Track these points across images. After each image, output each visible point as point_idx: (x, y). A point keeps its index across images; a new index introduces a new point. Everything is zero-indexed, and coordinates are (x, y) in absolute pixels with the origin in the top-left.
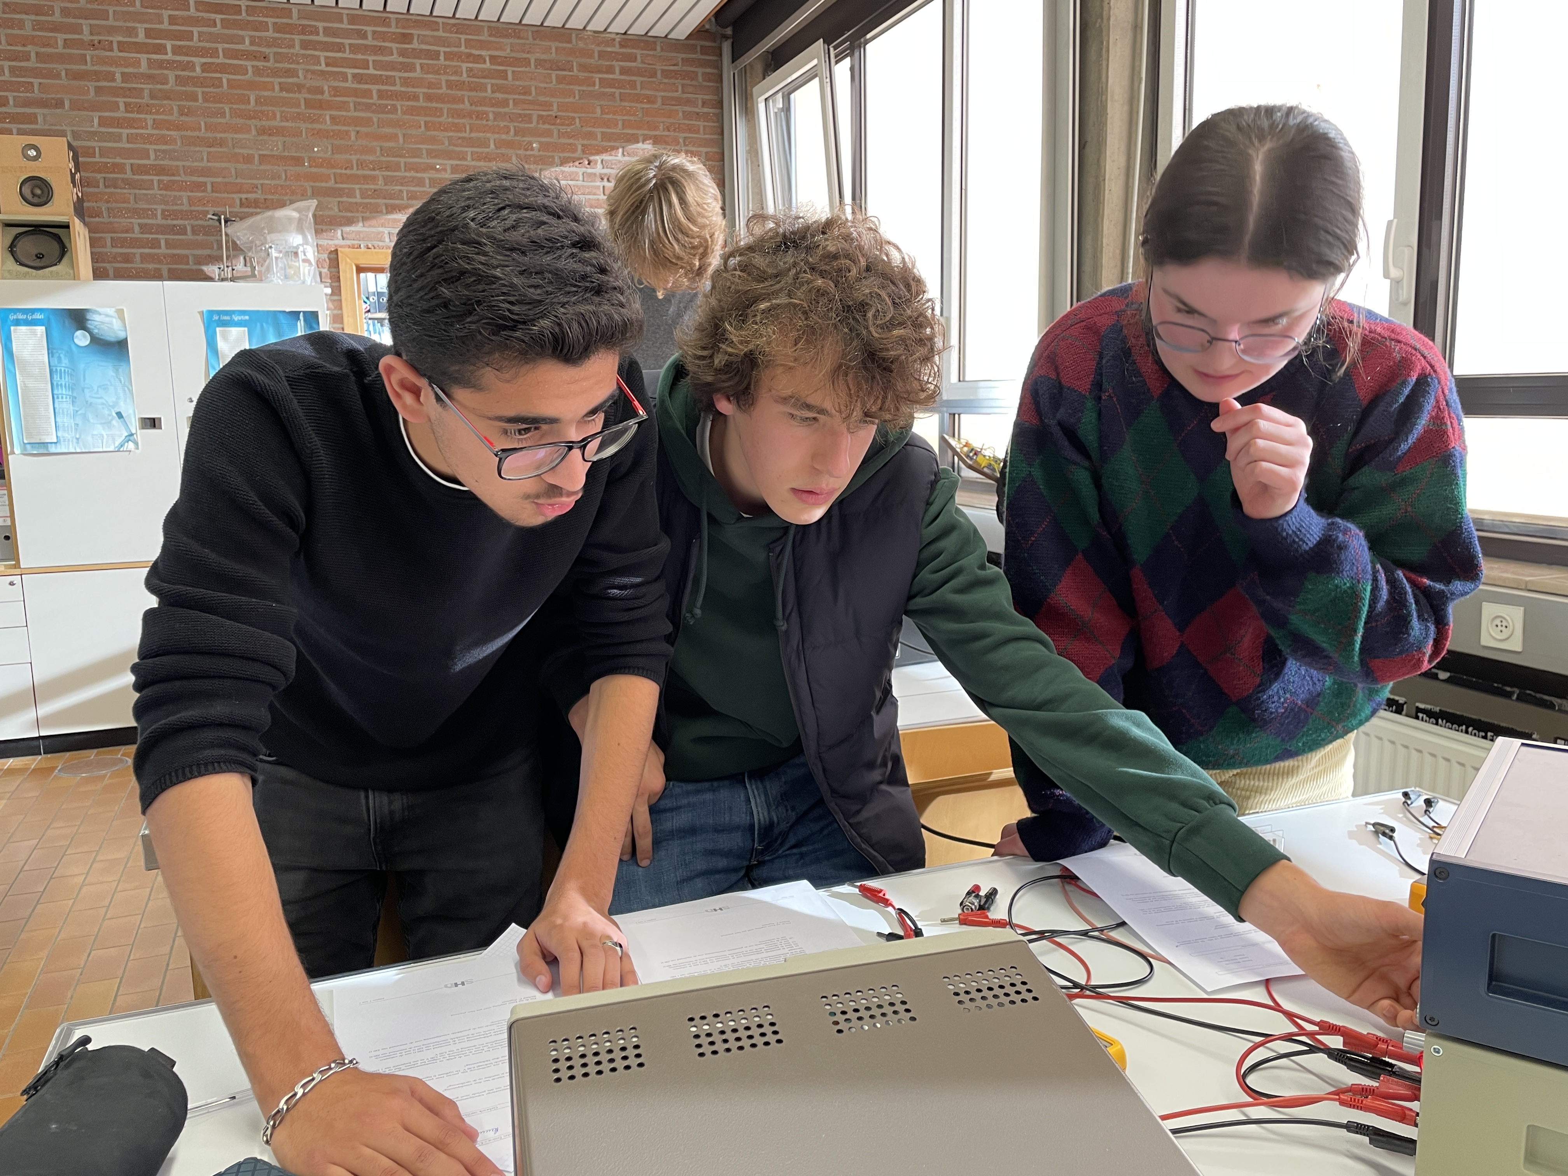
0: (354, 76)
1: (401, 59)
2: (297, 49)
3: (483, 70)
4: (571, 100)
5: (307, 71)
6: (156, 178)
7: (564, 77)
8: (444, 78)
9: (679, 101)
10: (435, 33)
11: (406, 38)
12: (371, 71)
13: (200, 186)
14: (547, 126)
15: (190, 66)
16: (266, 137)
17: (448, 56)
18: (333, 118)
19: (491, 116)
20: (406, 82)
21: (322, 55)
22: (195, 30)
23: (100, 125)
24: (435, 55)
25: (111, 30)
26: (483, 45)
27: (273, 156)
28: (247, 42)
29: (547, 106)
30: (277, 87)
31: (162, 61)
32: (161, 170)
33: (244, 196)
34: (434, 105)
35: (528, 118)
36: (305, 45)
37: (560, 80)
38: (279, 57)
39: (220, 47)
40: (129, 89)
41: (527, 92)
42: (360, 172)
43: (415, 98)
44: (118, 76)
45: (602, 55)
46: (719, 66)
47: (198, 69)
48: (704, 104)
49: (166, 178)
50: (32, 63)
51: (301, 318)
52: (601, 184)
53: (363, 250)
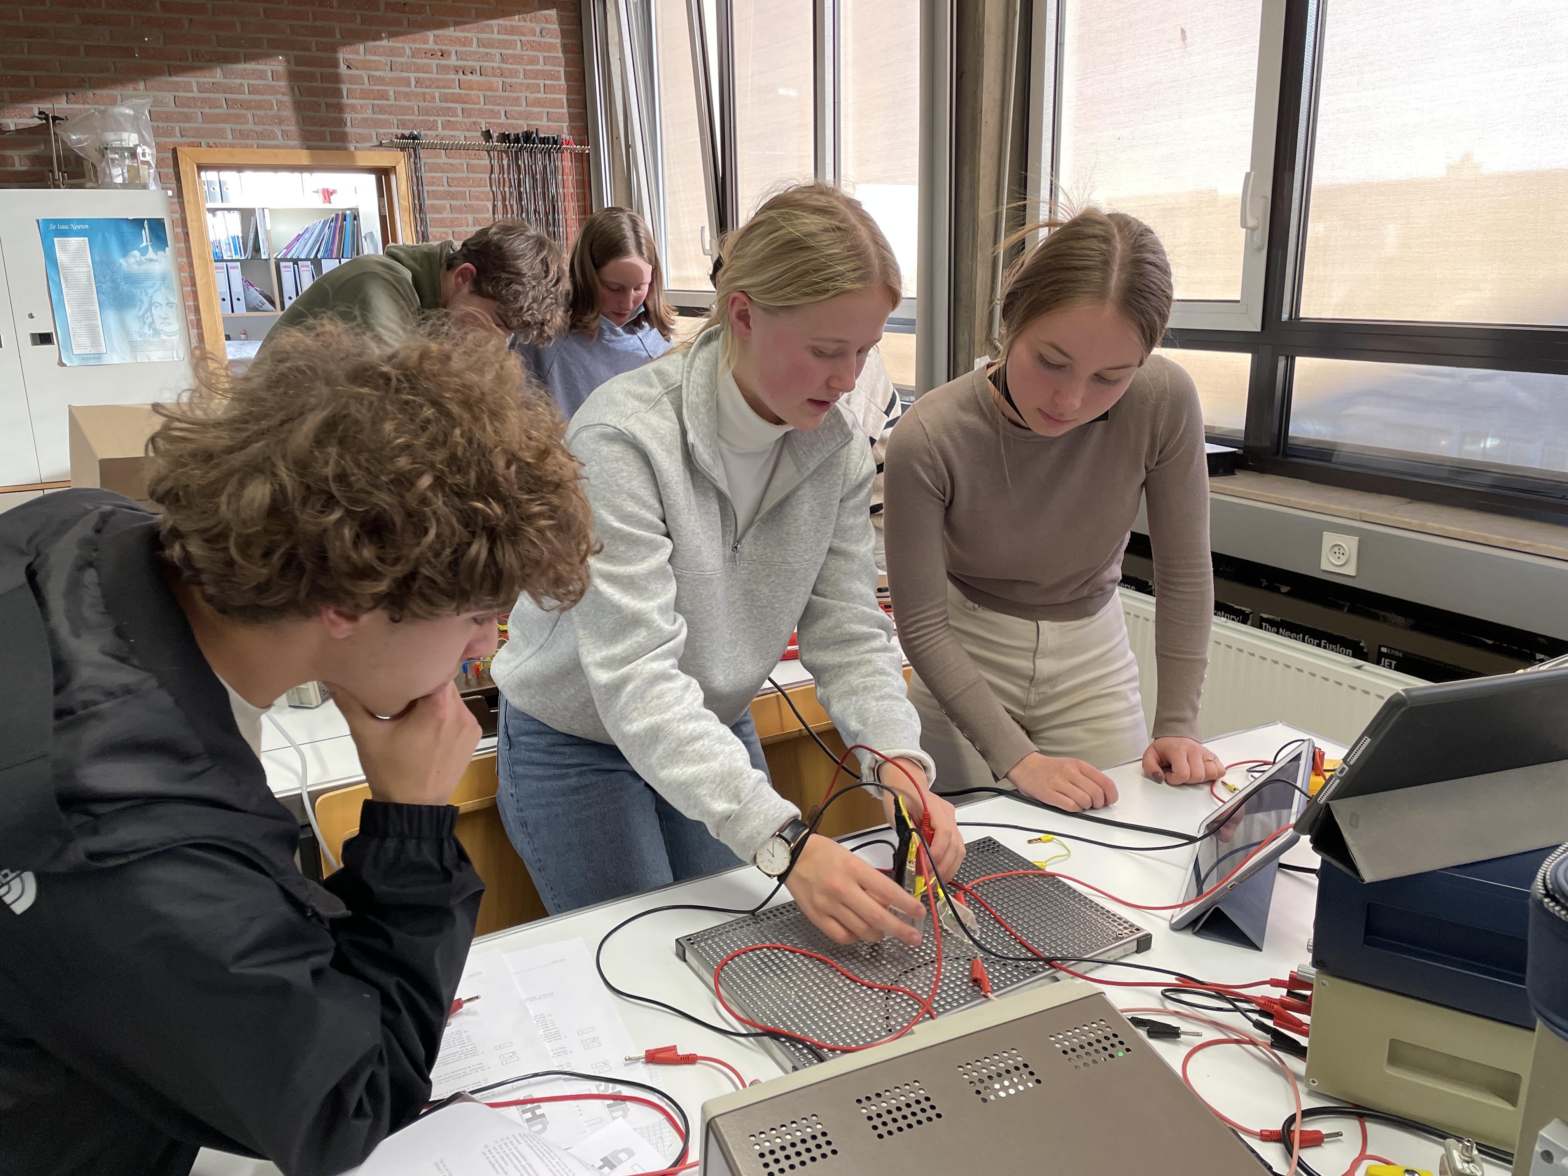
14: (396, 14)
16: (91, 27)
19: (335, 3)
27: (100, 47)
35: (375, 5)
51: (146, 226)
52: (456, 77)
53: (204, 148)
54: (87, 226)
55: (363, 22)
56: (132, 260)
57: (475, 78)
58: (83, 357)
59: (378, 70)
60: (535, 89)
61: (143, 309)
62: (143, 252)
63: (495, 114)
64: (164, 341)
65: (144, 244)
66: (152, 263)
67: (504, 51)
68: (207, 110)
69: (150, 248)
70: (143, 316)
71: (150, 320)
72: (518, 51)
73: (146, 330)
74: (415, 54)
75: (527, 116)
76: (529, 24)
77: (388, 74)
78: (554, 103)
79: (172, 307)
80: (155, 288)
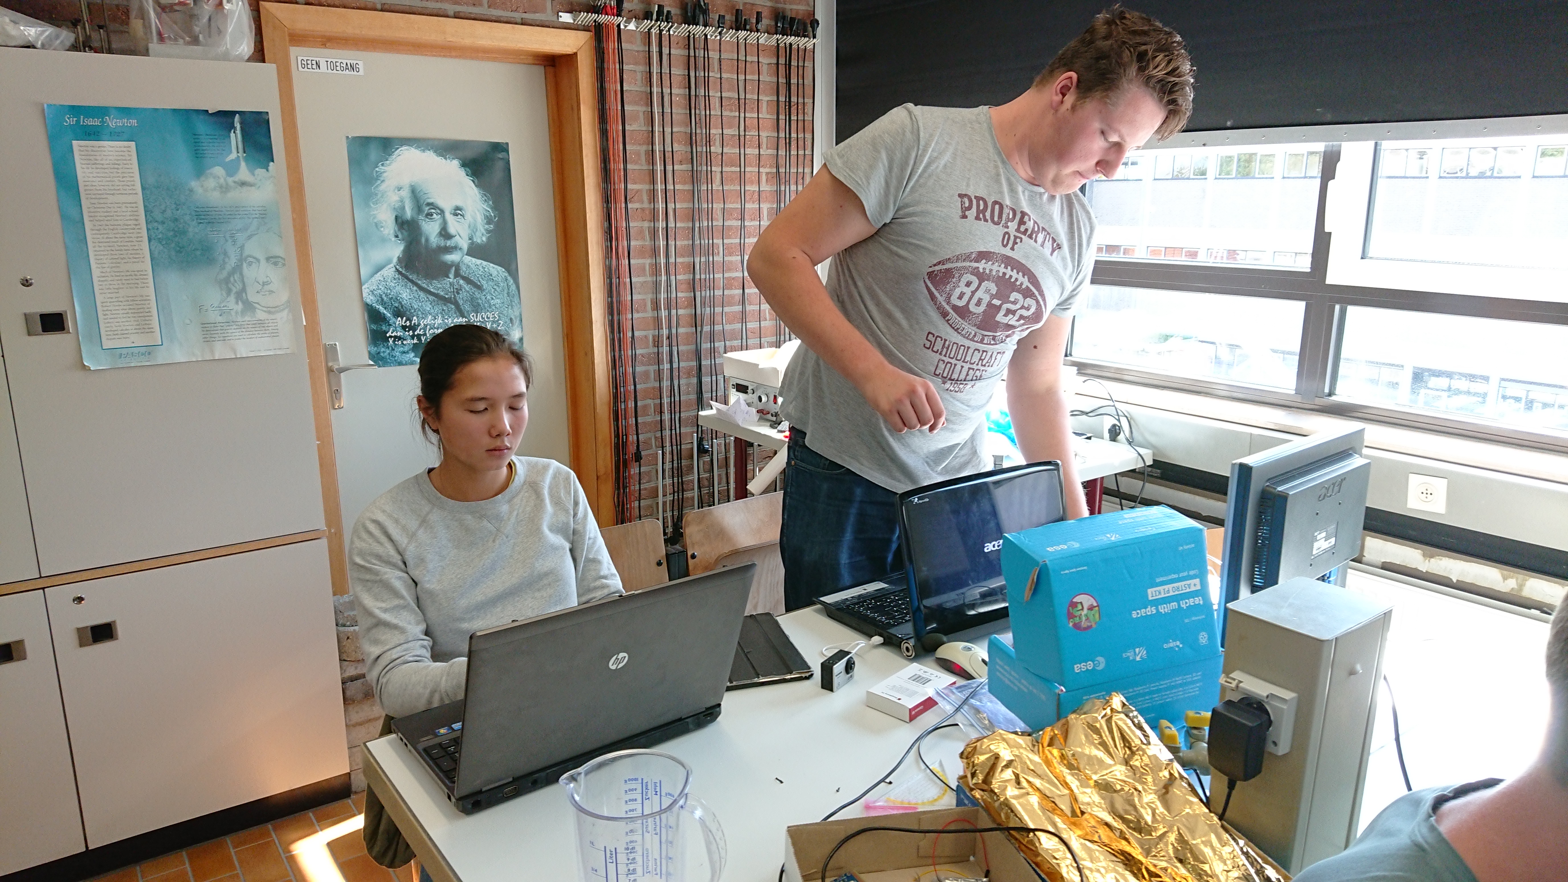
51: (238, 125)
54: (134, 122)
56: (211, 183)
58: (120, 353)
61: (228, 268)
62: (232, 169)
64: (261, 323)
65: (233, 156)
66: (245, 188)
69: (243, 164)
70: (227, 281)
71: (239, 286)
73: (232, 304)
79: (275, 264)
80: (249, 233)
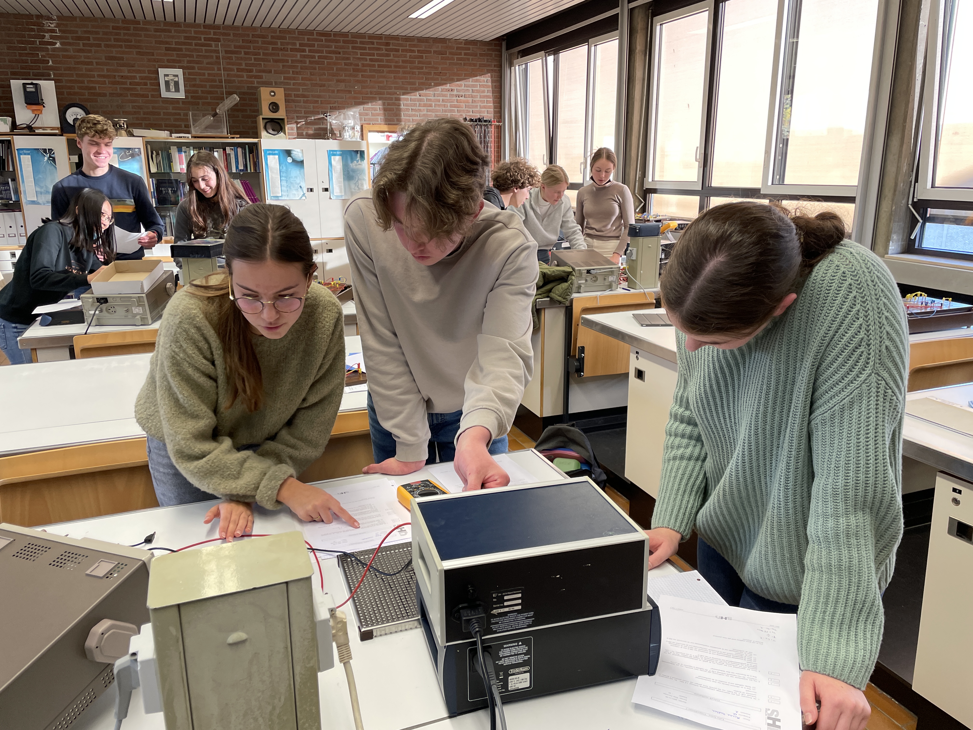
0: (370, 59)
1: (386, 52)
2: (350, 50)
3: (415, 55)
4: (446, 66)
5: (354, 58)
6: (302, 99)
7: (444, 57)
8: (401, 59)
9: (485, 65)
10: (398, 42)
11: (388, 44)
12: (376, 57)
13: (317, 102)
14: (437, 77)
15: (314, 57)
16: (339, 83)
17: (403, 51)
18: (362, 75)
19: (417, 73)
20: (387, 61)
21: (359, 51)
22: (316, 43)
23: (284, 79)
24: (398, 50)
25: (288, 44)
26: (414, 46)
27: (341, 90)
28: (333, 47)
29: (437, 68)
30: (343, 64)
31: (305, 55)
32: (304, 96)
33: (331, 105)
34: (397, 69)
35: (430, 73)
36: (353, 48)
37: (442, 58)
38: (344, 53)
39: (325, 49)
40: (294, 66)
41: (430, 63)
42: (371, 96)
43: (390, 67)
44: (290, 61)
45: (458, 48)
46: (501, 51)
47: (317, 58)
48: (495, 66)
49: (305, 99)
50: (261, 57)
51: (359, 153)
52: (456, 98)
53: (371, 125)
55: (426, 79)
56: (354, 164)
57: (463, 98)
58: (337, 196)
59: (429, 96)
60: (483, 102)
61: (356, 180)
62: (357, 161)
63: (469, 112)
65: (358, 159)
66: (360, 165)
67: (473, 89)
68: (373, 112)
69: (360, 160)
71: (357, 184)
72: (478, 88)
73: (356, 187)
74: (442, 90)
75: (480, 112)
76: (483, 78)
77: (432, 98)
78: (489, 107)
80: (360, 173)
